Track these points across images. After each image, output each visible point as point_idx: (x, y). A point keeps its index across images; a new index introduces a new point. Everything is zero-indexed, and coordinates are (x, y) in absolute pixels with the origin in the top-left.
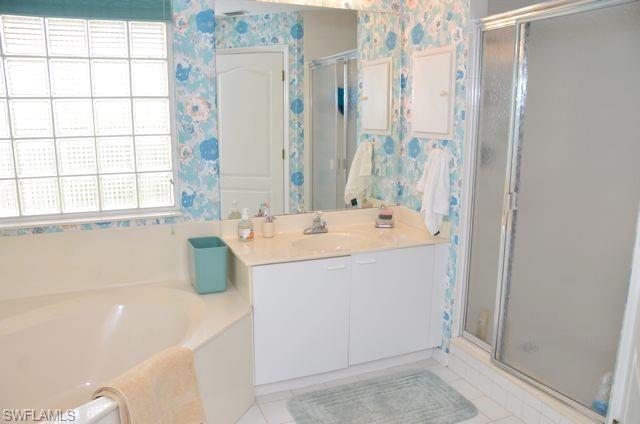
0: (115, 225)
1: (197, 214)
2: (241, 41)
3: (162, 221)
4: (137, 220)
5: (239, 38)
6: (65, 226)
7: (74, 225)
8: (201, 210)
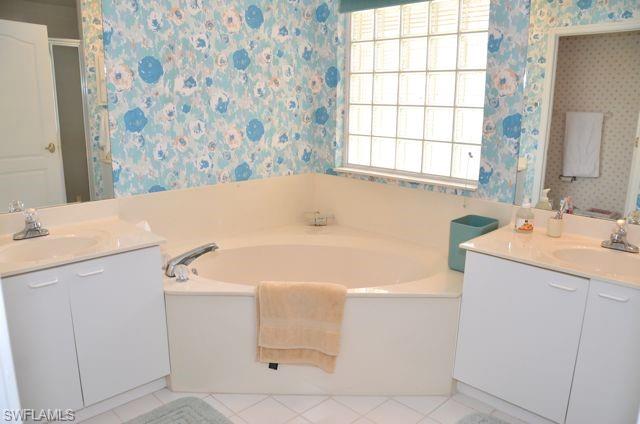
0: (422, 187)
1: (492, 192)
2: (582, 18)
3: (459, 193)
4: (439, 186)
5: (580, 14)
6: (389, 179)
7: (394, 180)
8: (495, 190)
